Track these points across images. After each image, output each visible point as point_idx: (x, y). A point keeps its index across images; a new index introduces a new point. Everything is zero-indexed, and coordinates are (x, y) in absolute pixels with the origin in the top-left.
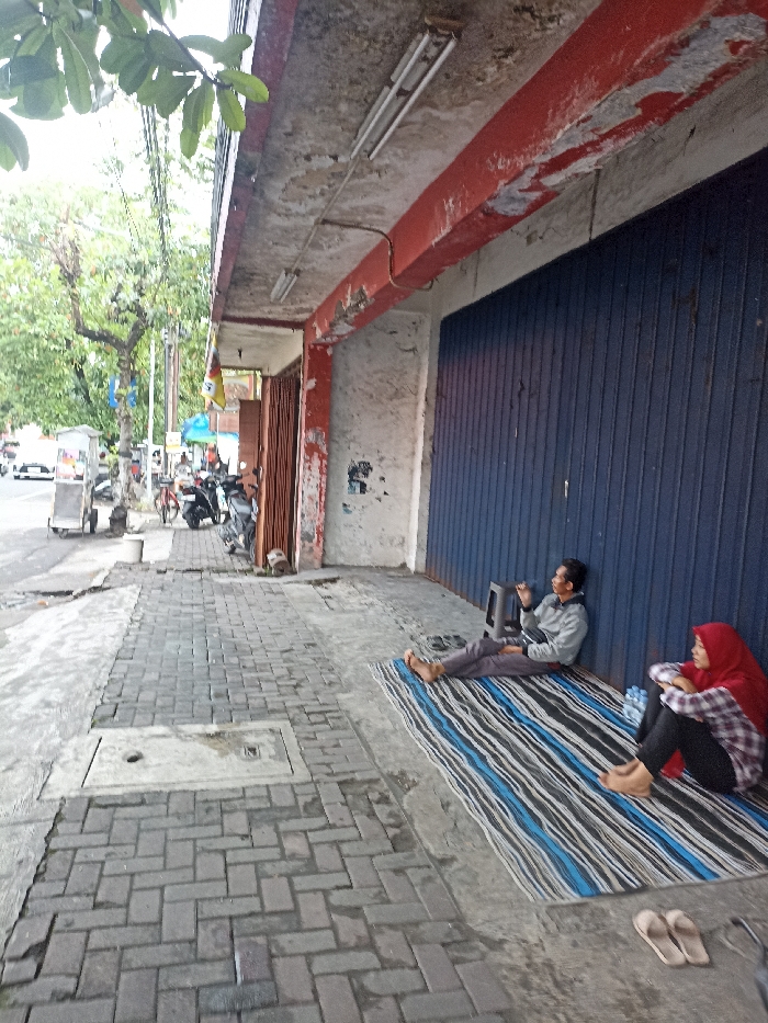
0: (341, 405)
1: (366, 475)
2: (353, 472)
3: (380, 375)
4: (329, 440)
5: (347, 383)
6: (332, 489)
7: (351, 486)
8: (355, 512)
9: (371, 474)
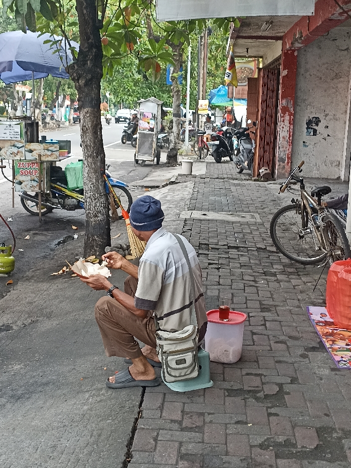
0: (303, 84)
1: (317, 125)
2: (309, 123)
3: (326, 65)
4: (295, 105)
5: (307, 71)
6: (297, 133)
7: (308, 131)
8: (311, 146)
9: (320, 124)
